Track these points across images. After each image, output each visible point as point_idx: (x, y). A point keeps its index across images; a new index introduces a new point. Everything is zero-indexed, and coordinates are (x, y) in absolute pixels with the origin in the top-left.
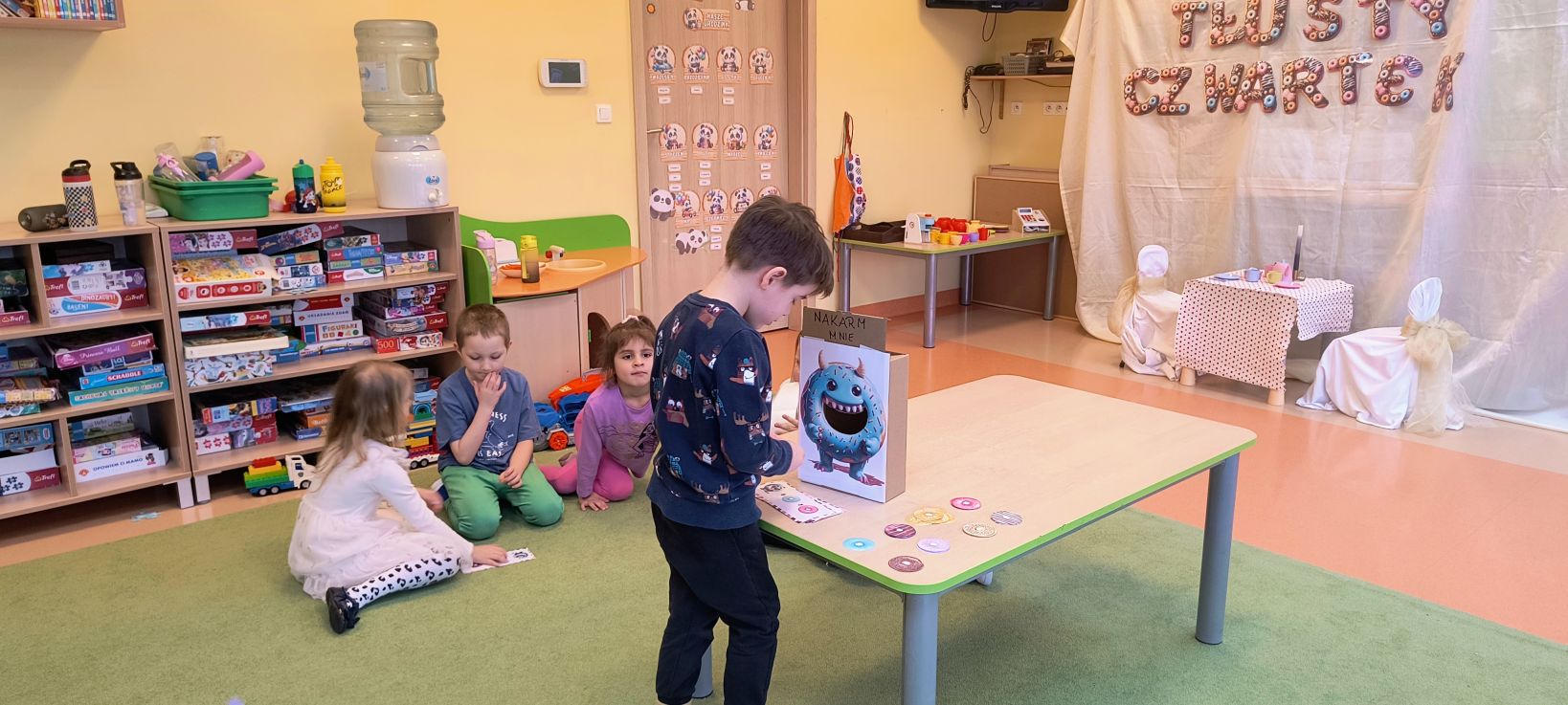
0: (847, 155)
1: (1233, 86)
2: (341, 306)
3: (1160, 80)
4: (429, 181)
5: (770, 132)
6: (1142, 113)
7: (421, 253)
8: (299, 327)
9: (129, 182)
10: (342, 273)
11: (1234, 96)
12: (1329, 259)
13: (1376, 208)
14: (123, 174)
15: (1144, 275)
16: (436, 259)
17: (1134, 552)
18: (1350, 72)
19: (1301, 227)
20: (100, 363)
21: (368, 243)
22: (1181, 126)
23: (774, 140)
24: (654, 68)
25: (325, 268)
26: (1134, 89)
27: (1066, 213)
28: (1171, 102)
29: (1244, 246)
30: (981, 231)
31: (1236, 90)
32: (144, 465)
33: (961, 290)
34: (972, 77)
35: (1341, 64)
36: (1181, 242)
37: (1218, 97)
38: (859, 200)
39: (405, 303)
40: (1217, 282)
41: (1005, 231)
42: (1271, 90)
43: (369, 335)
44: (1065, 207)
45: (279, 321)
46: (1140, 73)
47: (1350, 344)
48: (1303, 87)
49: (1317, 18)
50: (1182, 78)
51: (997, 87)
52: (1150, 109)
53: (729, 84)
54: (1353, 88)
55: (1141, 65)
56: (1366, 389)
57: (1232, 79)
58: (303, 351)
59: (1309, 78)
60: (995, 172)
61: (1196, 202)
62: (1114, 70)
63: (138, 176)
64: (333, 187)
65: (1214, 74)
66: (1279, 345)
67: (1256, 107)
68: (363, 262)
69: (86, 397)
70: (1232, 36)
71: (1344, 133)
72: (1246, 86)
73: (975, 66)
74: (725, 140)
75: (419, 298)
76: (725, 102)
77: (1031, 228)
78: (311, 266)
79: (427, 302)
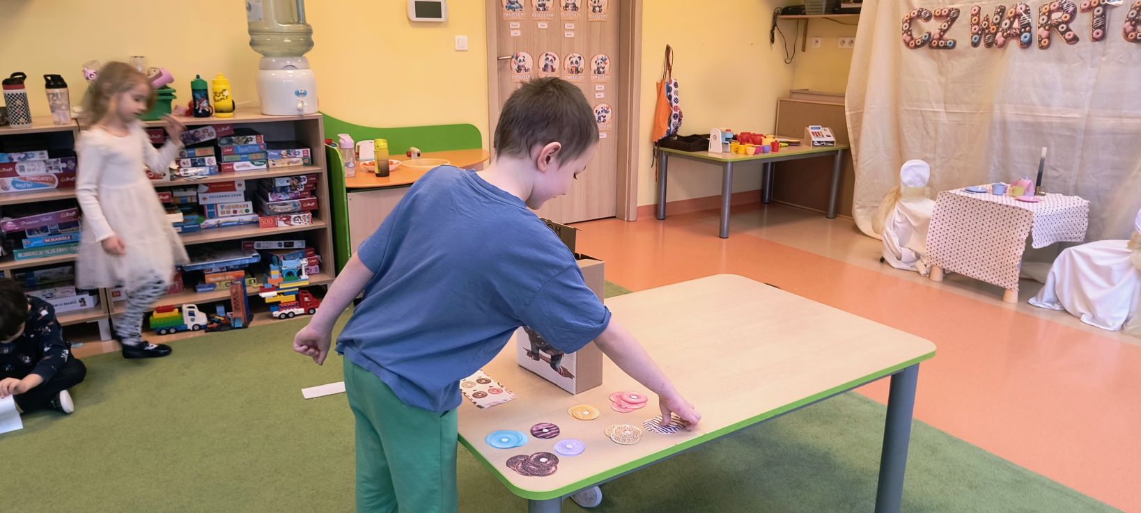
0: (667, 80)
1: (995, 24)
2: (235, 190)
3: (932, 19)
4: (298, 94)
5: (604, 60)
6: (916, 47)
7: (297, 150)
8: (202, 206)
9: (57, 91)
10: (232, 165)
11: (996, 34)
12: (1070, 177)
13: (1116, 134)
14: (52, 84)
15: (906, 185)
16: (309, 155)
17: (842, 434)
18: (1101, 12)
19: (1045, 149)
20: (39, 229)
21: (254, 142)
22: (949, 59)
23: (607, 67)
24: (506, 7)
25: (219, 159)
26: (910, 26)
27: (850, 130)
28: (941, 38)
29: (997, 163)
30: (773, 144)
31: (998, 28)
32: (78, 306)
33: (762, 191)
34: (779, 16)
35: (1093, 5)
36: (944, 158)
37: (981, 34)
38: (676, 116)
39: (283, 189)
40: (966, 194)
41: (797, 144)
42: (1028, 29)
43: (257, 213)
44: (849, 126)
45: (186, 200)
46: (916, 13)
47: (1080, 254)
48: (1057, 26)
50: (951, 17)
51: (801, 25)
52: (923, 43)
53: (570, 21)
54: (1103, 27)
55: (917, 6)
56: (1091, 294)
57: (994, 18)
58: (203, 224)
59: (1063, 18)
60: (794, 96)
61: (960, 124)
62: (895, 10)
63: (64, 85)
64: (221, 97)
65: (978, 14)
66: (1015, 251)
67: (1014, 44)
68: (253, 156)
69: (27, 254)
71: (1092, 67)
72: (1006, 24)
73: (783, 8)
74: (566, 68)
75: (295, 186)
76: (566, 35)
77: (819, 142)
78: (206, 159)
79: (302, 190)
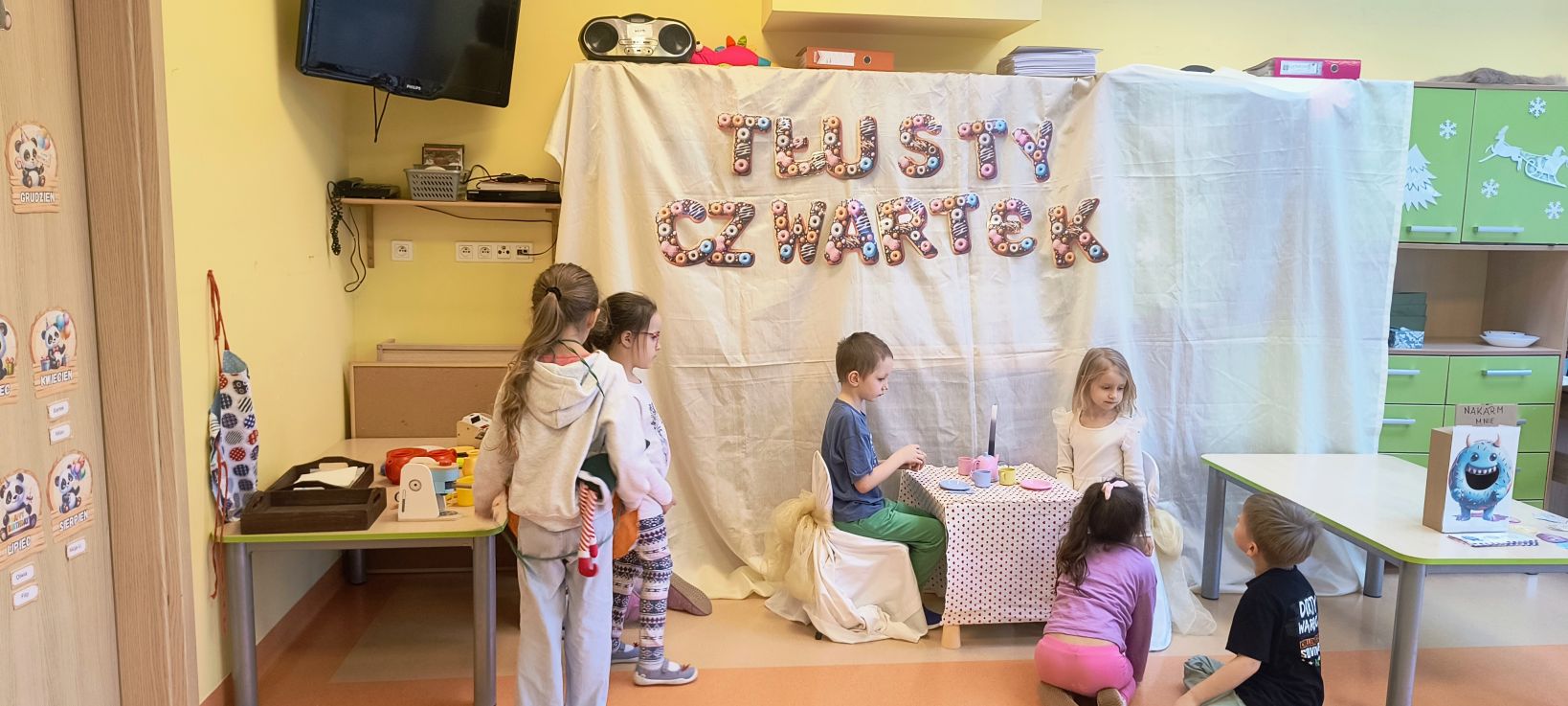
1: (814, 229)
3: (708, 218)
5: (61, 327)
6: (689, 263)
11: (817, 242)
18: (959, 215)
26: (673, 229)
28: (727, 249)
31: (818, 235)
34: (340, 200)
37: (794, 243)
42: (869, 237)
46: (679, 207)
48: (908, 233)
49: (913, 149)
50: (743, 217)
54: (966, 235)
55: (680, 196)
57: (811, 220)
59: (913, 222)
60: (387, 356)
61: (772, 382)
62: (638, 200)
65: (784, 212)
67: (853, 258)
70: (807, 166)
